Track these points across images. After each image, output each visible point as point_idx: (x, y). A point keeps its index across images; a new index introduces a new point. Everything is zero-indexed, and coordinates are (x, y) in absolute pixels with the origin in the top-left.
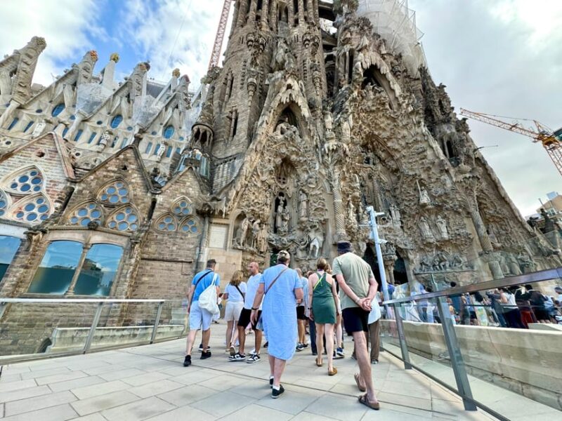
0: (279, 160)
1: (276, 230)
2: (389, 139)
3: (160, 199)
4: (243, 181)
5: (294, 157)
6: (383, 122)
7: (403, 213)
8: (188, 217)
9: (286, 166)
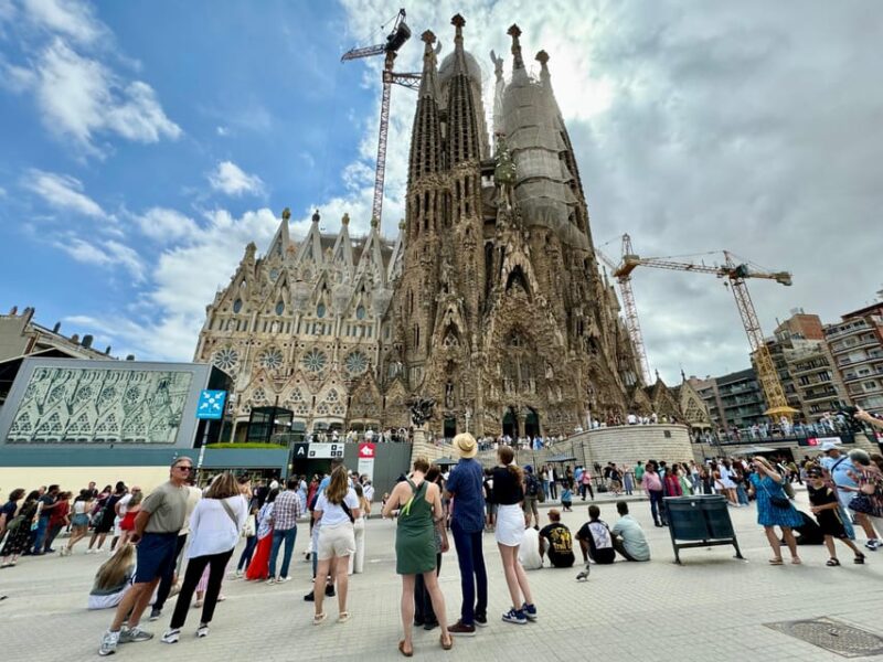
0: (446, 364)
1: (446, 406)
2: (529, 327)
3: (387, 398)
4: (426, 383)
5: (455, 360)
6: (523, 315)
7: (536, 383)
8: (401, 406)
9: (451, 366)
